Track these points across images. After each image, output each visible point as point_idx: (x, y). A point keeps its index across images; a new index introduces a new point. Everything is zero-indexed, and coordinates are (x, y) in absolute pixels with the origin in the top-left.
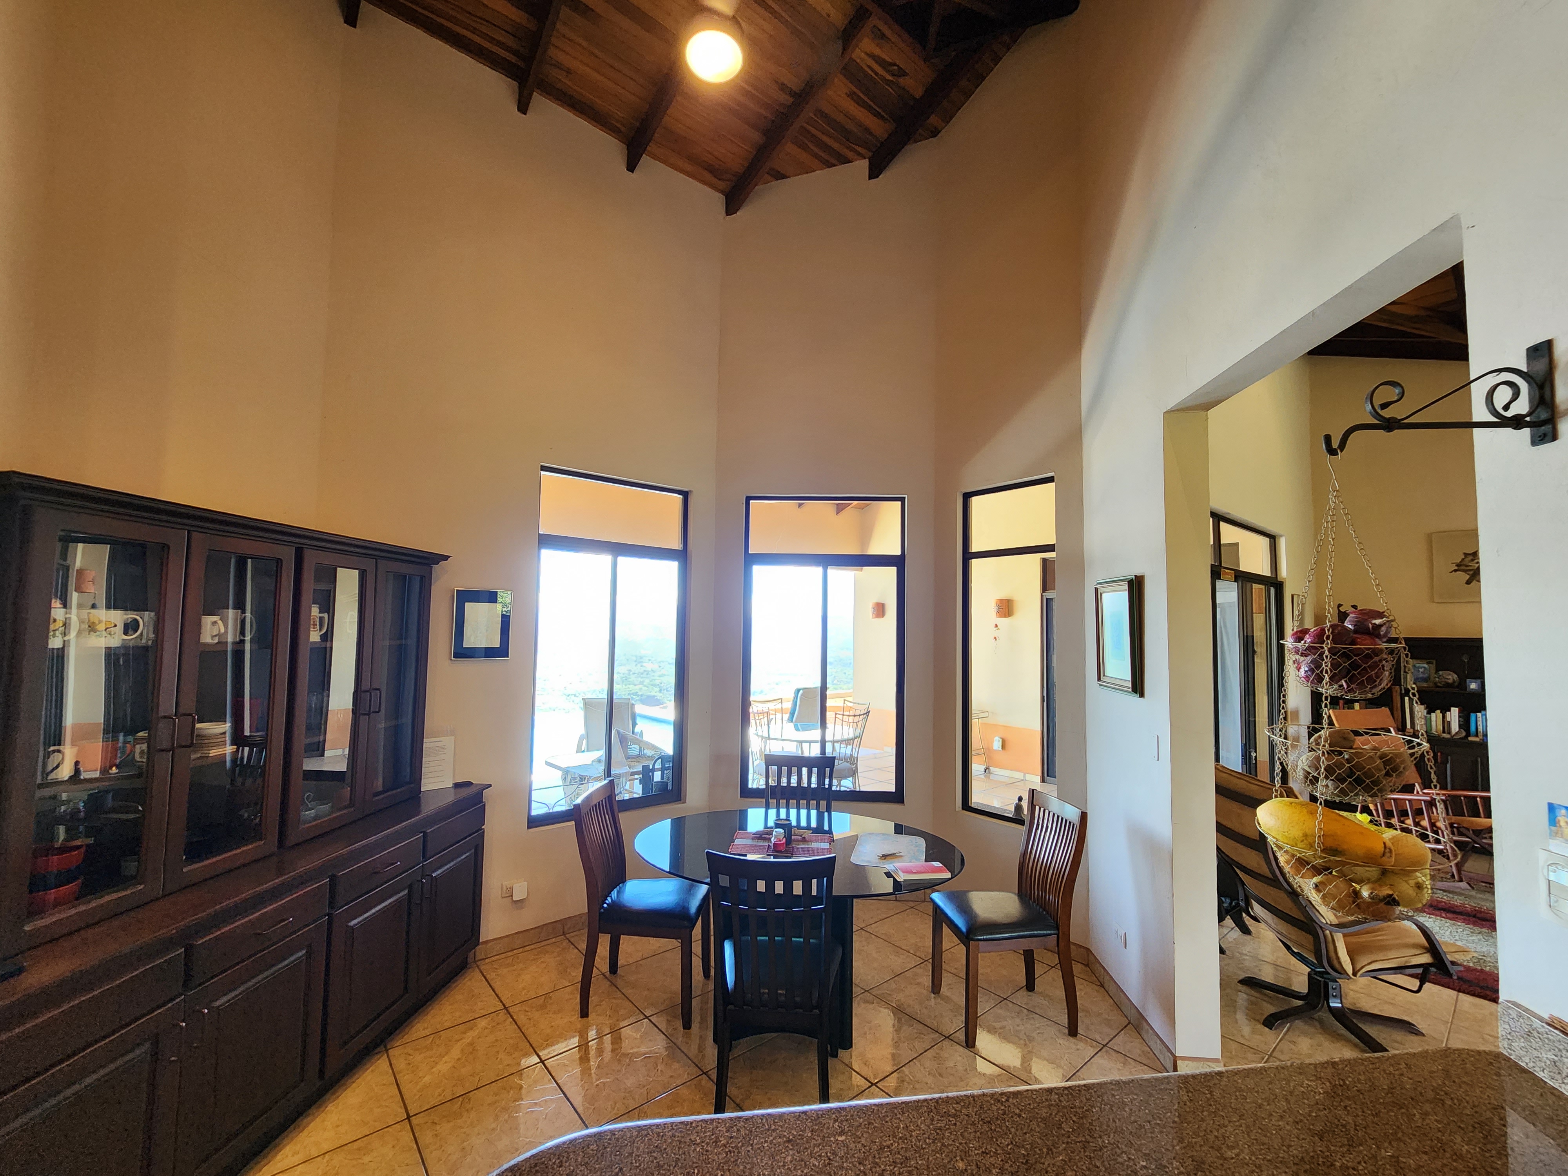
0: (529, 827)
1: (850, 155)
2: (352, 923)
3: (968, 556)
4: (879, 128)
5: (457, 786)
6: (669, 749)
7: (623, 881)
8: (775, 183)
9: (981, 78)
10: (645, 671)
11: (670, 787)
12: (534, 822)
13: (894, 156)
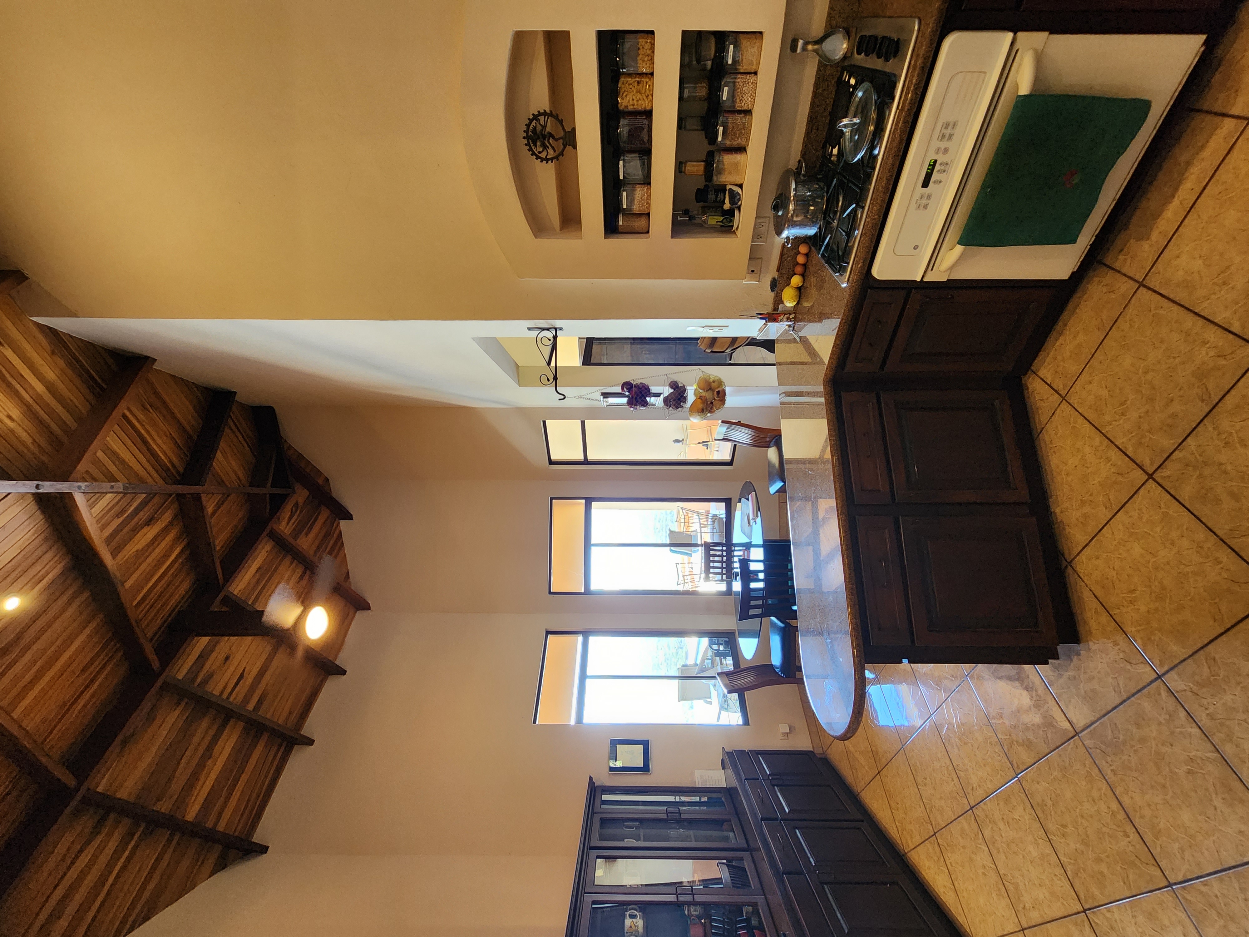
0: (749, 725)
1: (337, 532)
2: (787, 811)
3: (586, 462)
4: (325, 514)
5: (723, 768)
6: (705, 641)
7: (772, 665)
8: (351, 579)
9: (301, 456)
10: (665, 661)
11: (727, 640)
12: (746, 722)
13: (341, 505)
